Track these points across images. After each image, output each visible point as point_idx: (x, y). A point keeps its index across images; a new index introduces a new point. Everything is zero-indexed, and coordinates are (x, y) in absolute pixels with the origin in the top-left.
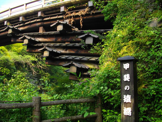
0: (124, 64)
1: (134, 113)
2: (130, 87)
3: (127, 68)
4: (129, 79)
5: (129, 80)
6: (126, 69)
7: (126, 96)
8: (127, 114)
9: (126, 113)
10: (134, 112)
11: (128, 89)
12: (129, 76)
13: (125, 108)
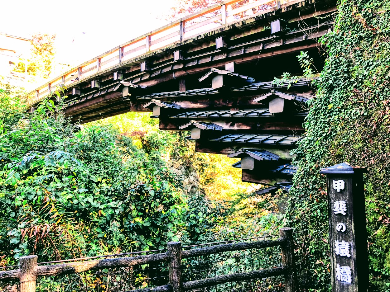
0: (333, 181)
1: (356, 279)
2: (346, 227)
3: (341, 190)
4: (345, 210)
5: (345, 212)
6: (338, 191)
7: (340, 243)
8: (344, 278)
9: (342, 276)
10: (357, 276)
11: (343, 231)
12: (345, 205)
13: (338, 265)
